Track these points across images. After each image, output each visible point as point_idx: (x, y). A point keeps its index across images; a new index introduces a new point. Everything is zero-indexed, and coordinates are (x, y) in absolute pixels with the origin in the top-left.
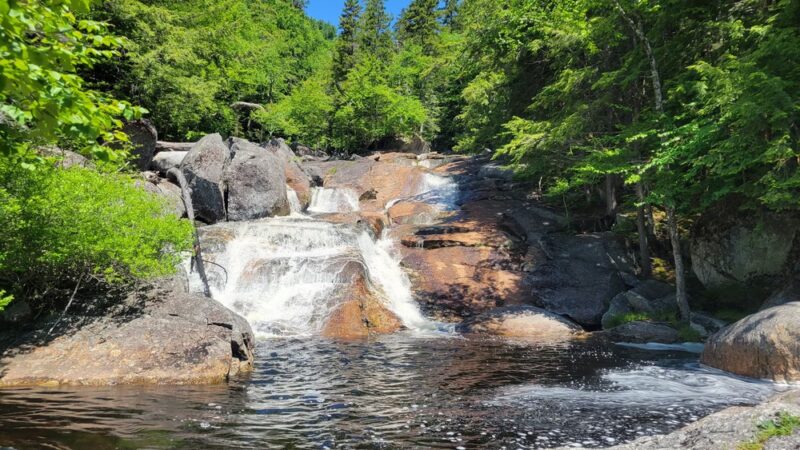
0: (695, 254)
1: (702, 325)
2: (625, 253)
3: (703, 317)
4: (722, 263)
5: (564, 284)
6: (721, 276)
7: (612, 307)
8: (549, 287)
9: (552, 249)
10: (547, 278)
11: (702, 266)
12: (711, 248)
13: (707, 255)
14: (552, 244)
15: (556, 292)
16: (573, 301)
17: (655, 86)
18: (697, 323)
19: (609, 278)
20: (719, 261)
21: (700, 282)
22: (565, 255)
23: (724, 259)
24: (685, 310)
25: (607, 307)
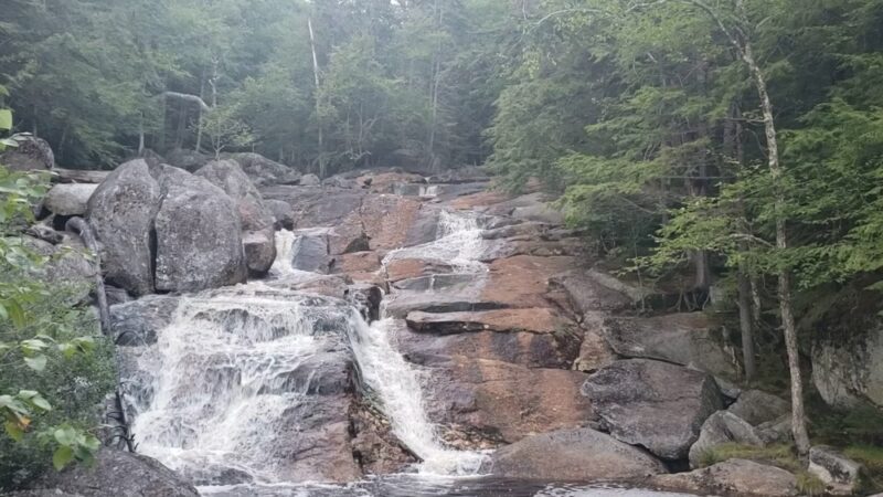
0: (818, 363)
1: (827, 467)
2: (722, 347)
3: (829, 456)
4: (854, 377)
5: (638, 397)
6: (852, 397)
7: (703, 434)
8: (617, 401)
9: (620, 339)
10: (612, 388)
11: (826, 380)
12: (840, 357)
13: (835, 365)
14: (619, 332)
15: (626, 410)
16: (651, 425)
17: (768, 134)
18: (819, 464)
19: (699, 388)
20: (849, 375)
21: (824, 402)
22: (638, 349)
23: (857, 373)
24: (803, 443)
25: (697, 432)
